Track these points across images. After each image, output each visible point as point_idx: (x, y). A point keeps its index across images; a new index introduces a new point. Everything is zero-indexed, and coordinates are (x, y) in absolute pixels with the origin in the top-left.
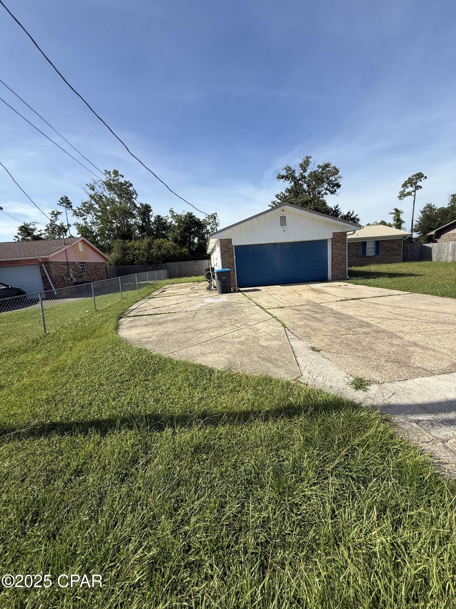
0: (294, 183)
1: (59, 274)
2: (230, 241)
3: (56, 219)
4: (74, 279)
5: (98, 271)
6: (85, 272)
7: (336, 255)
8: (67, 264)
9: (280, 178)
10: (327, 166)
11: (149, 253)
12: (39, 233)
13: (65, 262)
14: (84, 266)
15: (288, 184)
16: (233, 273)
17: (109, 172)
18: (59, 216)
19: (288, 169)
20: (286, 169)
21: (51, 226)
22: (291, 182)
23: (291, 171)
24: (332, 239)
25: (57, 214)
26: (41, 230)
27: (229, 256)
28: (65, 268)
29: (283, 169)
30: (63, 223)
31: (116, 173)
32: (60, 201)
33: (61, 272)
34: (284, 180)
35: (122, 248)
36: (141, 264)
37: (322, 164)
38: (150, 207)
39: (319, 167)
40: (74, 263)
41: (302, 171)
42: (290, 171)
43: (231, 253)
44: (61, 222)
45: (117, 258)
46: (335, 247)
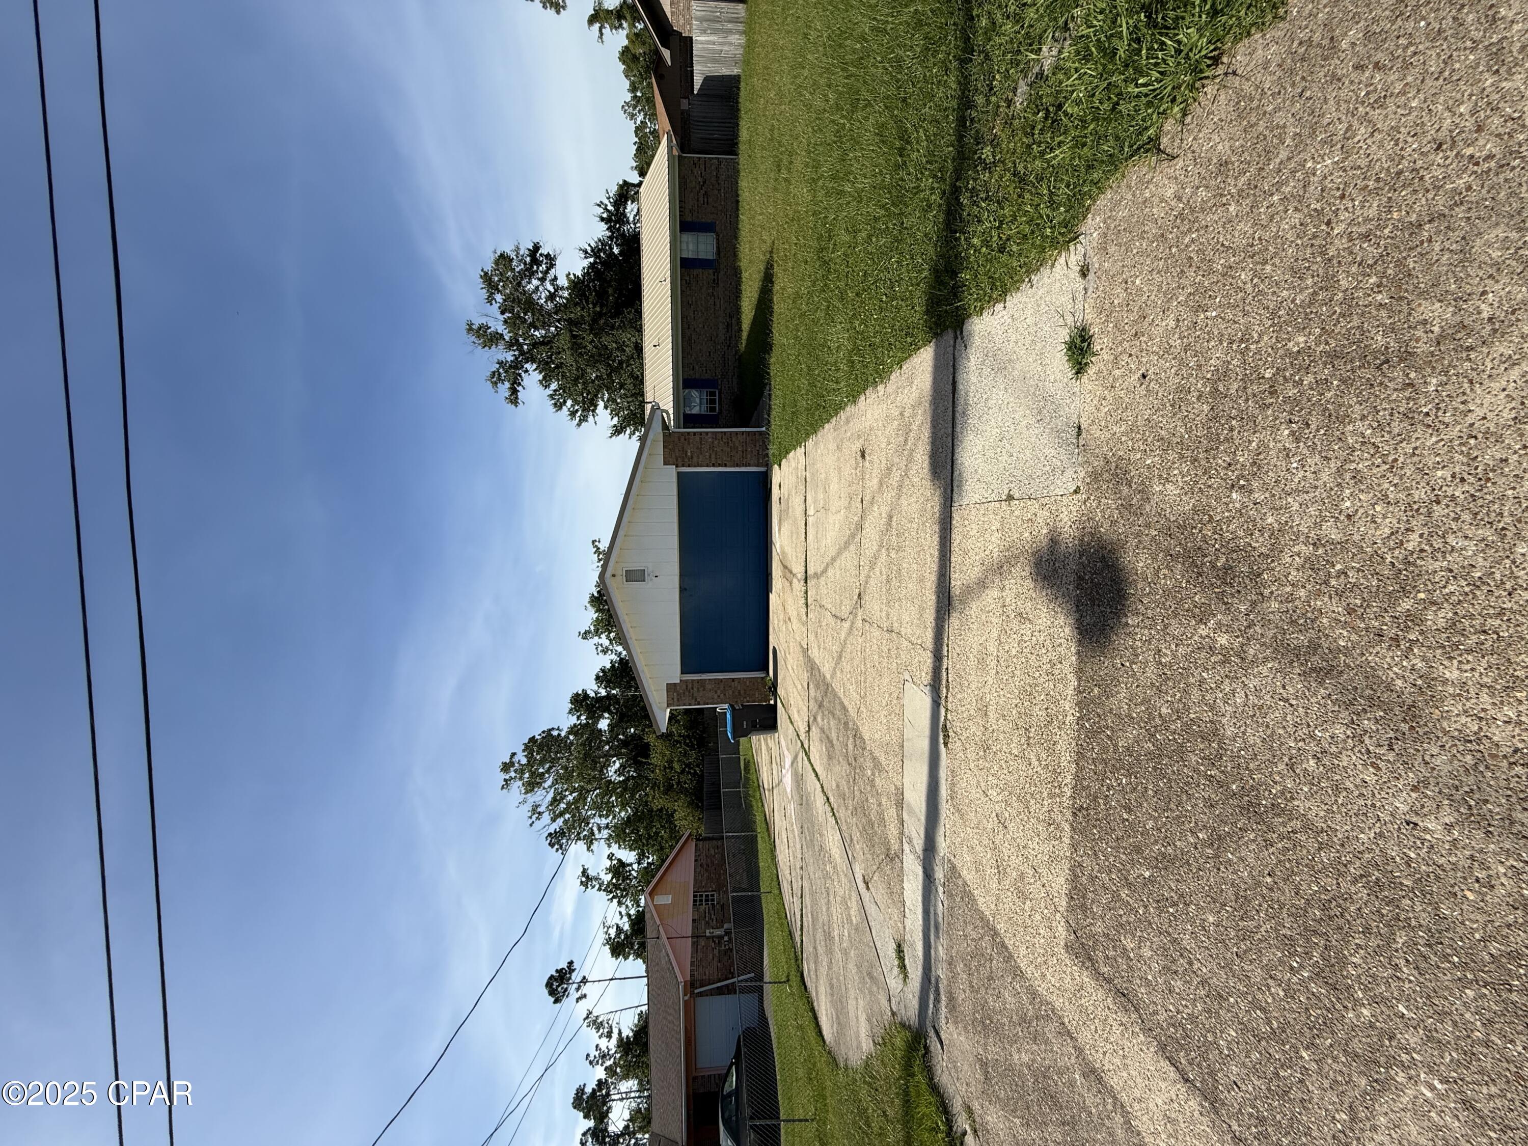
0: (527, 362)
1: (715, 959)
2: (671, 688)
3: (597, 879)
4: (726, 926)
5: (712, 862)
6: (712, 895)
7: (713, 456)
8: (696, 937)
9: (517, 398)
10: (486, 278)
11: (680, 743)
12: (625, 919)
13: (693, 943)
14: (701, 896)
15: (532, 377)
16: (736, 682)
17: (506, 780)
18: (591, 873)
19: (495, 378)
20: (495, 384)
21: (611, 892)
22: (526, 371)
23: (501, 370)
24: (677, 466)
25: (587, 877)
26: (620, 913)
27: (701, 689)
28: (703, 944)
29: (496, 392)
30: (607, 869)
31: (506, 767)
32: (557, 850)
33: (711, 956)
34: (520, 388)
35: (665, 793)
36: (703, 760)
37: (484, 294)
38: (577, 695)
39: (490, 300)
40: (694, 921)
41: (501, 346)
42: (499, 374)
43: (696, 685)
44: (605, 871)
45: (688, 806)
46: (695, 459)
